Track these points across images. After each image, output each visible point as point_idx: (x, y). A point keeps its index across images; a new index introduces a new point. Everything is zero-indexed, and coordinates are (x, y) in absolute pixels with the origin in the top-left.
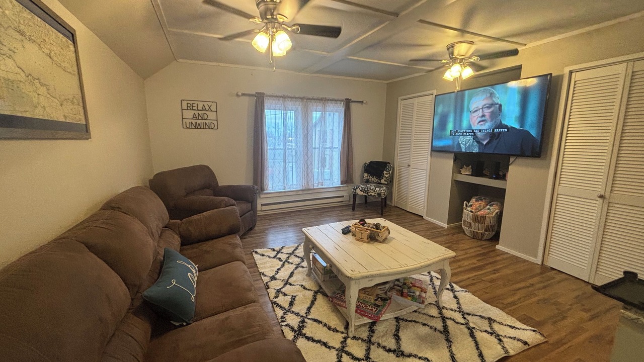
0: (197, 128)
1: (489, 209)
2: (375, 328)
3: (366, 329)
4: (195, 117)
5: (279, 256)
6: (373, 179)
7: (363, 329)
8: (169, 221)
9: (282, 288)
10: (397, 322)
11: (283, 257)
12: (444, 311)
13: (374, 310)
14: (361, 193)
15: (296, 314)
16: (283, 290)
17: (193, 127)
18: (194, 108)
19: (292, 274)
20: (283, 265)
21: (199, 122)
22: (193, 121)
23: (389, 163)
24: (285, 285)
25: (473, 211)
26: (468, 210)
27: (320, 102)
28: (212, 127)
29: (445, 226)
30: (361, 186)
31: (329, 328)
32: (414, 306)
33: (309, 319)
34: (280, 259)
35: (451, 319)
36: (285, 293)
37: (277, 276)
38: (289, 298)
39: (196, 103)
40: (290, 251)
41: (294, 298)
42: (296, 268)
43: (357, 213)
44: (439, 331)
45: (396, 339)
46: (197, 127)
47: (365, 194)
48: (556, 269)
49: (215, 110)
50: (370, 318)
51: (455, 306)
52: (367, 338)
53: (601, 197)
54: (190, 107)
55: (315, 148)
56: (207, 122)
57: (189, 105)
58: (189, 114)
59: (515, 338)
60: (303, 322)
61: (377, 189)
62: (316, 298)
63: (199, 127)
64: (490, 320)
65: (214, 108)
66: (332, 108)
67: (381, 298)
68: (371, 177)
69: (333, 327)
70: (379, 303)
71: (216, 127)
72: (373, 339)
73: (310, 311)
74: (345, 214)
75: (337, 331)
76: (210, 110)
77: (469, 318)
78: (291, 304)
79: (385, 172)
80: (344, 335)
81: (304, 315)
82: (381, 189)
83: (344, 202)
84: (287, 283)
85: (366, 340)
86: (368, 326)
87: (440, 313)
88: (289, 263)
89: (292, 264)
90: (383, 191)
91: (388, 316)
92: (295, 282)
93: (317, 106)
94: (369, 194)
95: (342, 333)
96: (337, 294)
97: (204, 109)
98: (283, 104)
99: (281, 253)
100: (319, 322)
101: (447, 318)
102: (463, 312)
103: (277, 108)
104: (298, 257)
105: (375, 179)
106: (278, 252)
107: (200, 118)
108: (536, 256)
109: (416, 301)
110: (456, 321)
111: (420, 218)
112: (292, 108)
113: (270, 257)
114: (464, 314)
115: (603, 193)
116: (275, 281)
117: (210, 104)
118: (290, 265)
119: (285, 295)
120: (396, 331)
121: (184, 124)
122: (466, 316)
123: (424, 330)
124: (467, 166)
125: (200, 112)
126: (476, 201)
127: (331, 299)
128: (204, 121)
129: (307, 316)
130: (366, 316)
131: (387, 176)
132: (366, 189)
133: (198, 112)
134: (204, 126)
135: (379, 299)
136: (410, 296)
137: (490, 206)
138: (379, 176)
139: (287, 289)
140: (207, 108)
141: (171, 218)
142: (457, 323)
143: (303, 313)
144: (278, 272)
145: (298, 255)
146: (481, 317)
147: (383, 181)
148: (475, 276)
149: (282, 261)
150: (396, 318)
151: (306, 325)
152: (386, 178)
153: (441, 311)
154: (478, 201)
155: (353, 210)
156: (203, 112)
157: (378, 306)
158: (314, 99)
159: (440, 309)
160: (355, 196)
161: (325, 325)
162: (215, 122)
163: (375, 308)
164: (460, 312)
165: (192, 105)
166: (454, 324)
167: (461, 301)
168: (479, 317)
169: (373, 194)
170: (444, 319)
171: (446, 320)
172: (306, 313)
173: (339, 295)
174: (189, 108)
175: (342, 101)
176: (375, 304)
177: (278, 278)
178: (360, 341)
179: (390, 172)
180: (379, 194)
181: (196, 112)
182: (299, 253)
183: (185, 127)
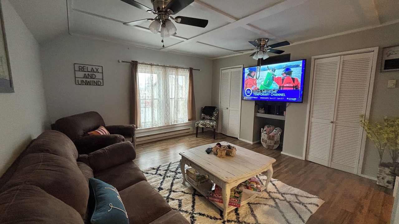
0: (88, 85)
1: (275, 132)
2: (238, 212)
3: (234, 213)
4: (85, 76)
5: (159, 172)
6: (207, 117)
7: (232, 214)
8: (79, 156)
9: (169, 195)
10: (249, 205)
11: (163, 172)
12: (271, 194)
13: (236, 200)
14: (201, 126)
15: (185, 212)
16: (171, 196)
17: (84, 84)
18: (85, 70)
19: (172, 184)
20: (164, 178)
21: (88, 80)
22: (84, 80)
23: (216, 107)
24: (170, 192)
25: (267, 133)
26: (264, 133)
27: (174, 69)
28: (99, 84)
29: (252, 143)
30: (201, 121)
31: (211, 218)
32: (256, 193)
33: (196, 214)
34: (160, 175)
35: (277, 198)
36: (173, 198)
37: (162, 187)
38: (177, 202)
39: (87, 66)
40: (166, 168)
41: (180, 201)
42: (174, 179)
43: (200, 139)
44: (274, 207)
45: (254, 217)
46: (87, 83)
47: (204, 127)
48: (312, 162)
49: (102, 72)
50: (235, 206)
51: (275, 191)
52: (236, 220)
53: (332, 122)
54: (82, 69)
55: (172, 99)
56: (95, 80)
57: (80, 68)
58: (80, 74)
59: (312, 203)
60: (193, 217)
61: (211, 123)
62: (195, 199)
63: (89, 84)
64: (296, 195)
65: (100, 70)
66: (182, 73)
67: (237, 192)
68: (206, 116)
69: (213, 216)
70: (237, 195)
71: (102, 84)
72: (240, 219)
73: (194, 208)
74: (192, 140)
75: (217, 219)
76: (97, 72)
77: (285, 196)
78: (180, 206)
79: (214, 113)
80: (222, 221)
81: (192, 212)
82: (214, 123)
83: (190, 133)
84: (171, 191)
85: (236, 221)
86: (234, 212)
87: (270, 196)
88: (167, 176)
89: (170, 177)
90: (215, 124)
91: (244, 203)
92: (177, 189)
93: (172, 72)
94: (207, 127)
95: (220, 219)
96: (210, 194)
97: (92, 70)
98: (150, 69)
99: (160, 170)
100: (204, 215)
101: (275, 198)
102: (281, 193)
103: (146, 72)
104: (173, 172)
105: (208, 117)
106: (157, 170)
107: (90, 77)
108: (302, 156)
109: (256, 191)
110: (280, 199)
111: (236, 139)
112: (156, 72)
113: (153, 174)
114: (282, 194)
115: (332, 121)
116: (163, 191)
117: (97, 67)
118: (169, 178)
119: (173, 199)
120: (251, 212)
121: (77, 82)
122: (283, 195)
123: (266, 208)
124: (262, 108)
125: (90, 73)
126: (268, 128)
127: (207, 198)
128: (93, 80)
129: (193, 212)
130: (232, 205)
131: (215, 115)
132: (205, 124)
133: (88, 73)
134: (93, 83)
135: (236, 193)
136: (252, 188)
137: (276, 130)
138: (211, 115)
139: (173, 195)
140: (95, 70)
141: (79, 153)
142: (281, 200)
143: (190, 210)
144: (162, 184)
145: (172, 170)
146: (291, 194)
147: (213, 118)
148: (278, 171)
149: (162, 176)
150: (248, 203)
151: (196, 219)
152: (215, 116)
153: (269, 194)
154: (269, 128)
155: (197, 137)
156: (92, 73)
157: (238, 197)
158: (171, 67)
159: (269, 193)
160: (197, 128)
161: (208, 216)
162: (101, 81)
163: (236, 199)
164: (279, 194)
165: (83, 68)
166: (280, 201)
167: (277, 187)
168: (290, 195)
169: (209, 126)
170: (274, 199)
171: (275, 199)
172: (192, 210)
173: (211, 194)
174: (80, 70)
175: (188, 69)
176: (235, 197)
177: (163, 188)
178: (233, 223)
179: (217, 113)
180: (213, 126)
181: (87, 73)
182: (172, 169)
183: (77, 83)
